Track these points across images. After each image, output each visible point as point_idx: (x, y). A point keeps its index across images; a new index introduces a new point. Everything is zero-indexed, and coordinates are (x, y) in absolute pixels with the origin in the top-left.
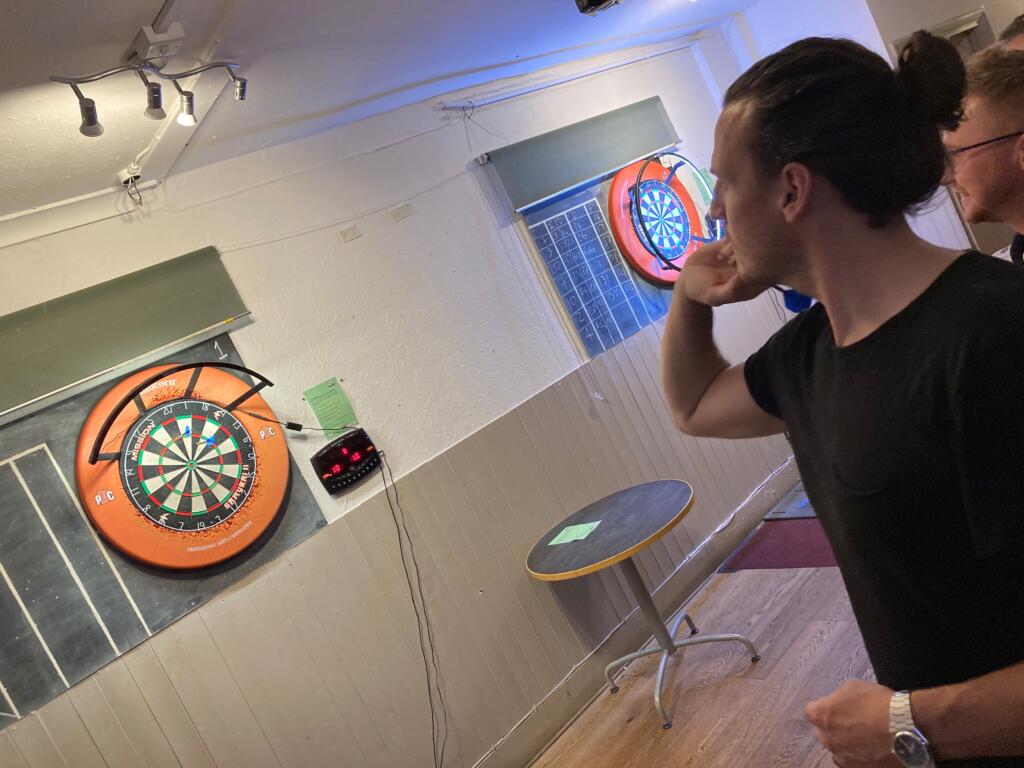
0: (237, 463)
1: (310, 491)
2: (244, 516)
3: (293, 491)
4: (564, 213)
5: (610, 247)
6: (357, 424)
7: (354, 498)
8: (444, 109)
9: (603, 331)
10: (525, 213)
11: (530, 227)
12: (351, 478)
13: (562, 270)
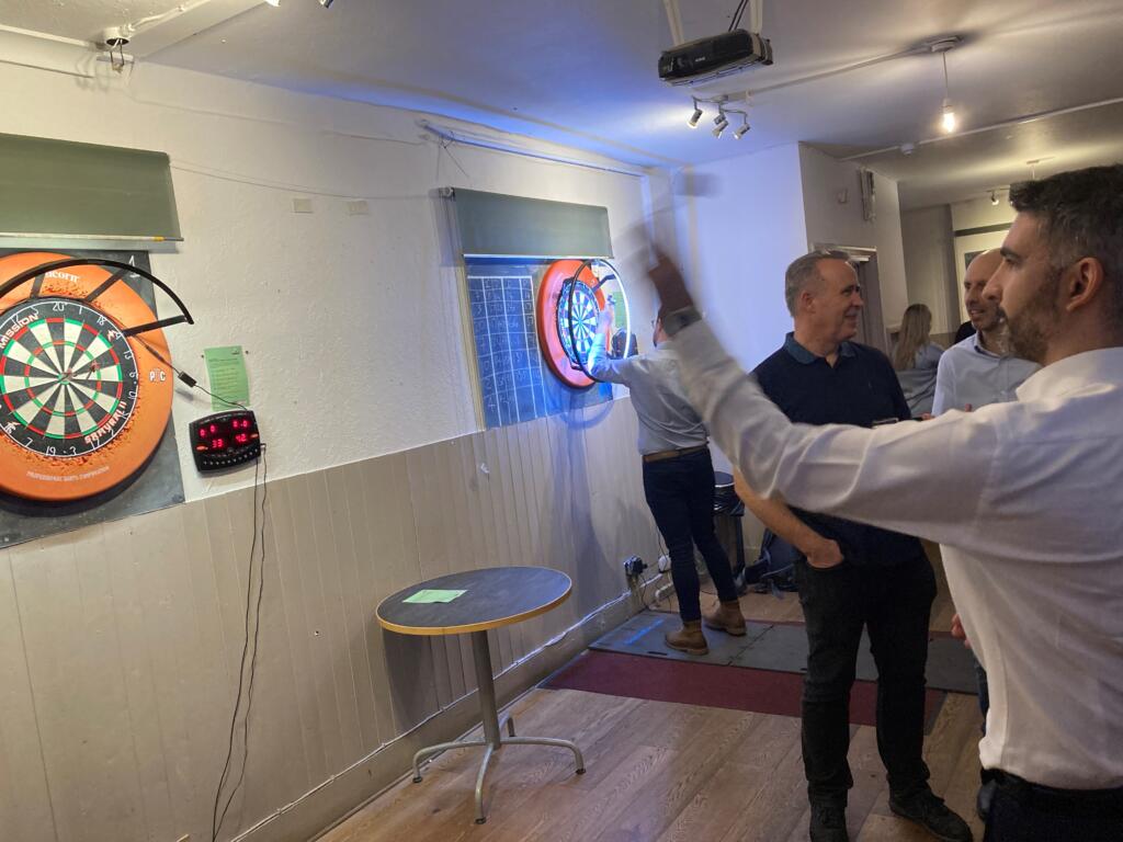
0: (114, 396)
1: (178, 459)
2: (102, 458)
3: (160, 452)
4: (501, 278)
5: (531, 329)
6: (248, 404)
7: (220, 484)
8: (426, 128)
9: (504, 407)
10: (469, 261)
11: (469, 277)
12: (225, 460)
13: (486, 331)
